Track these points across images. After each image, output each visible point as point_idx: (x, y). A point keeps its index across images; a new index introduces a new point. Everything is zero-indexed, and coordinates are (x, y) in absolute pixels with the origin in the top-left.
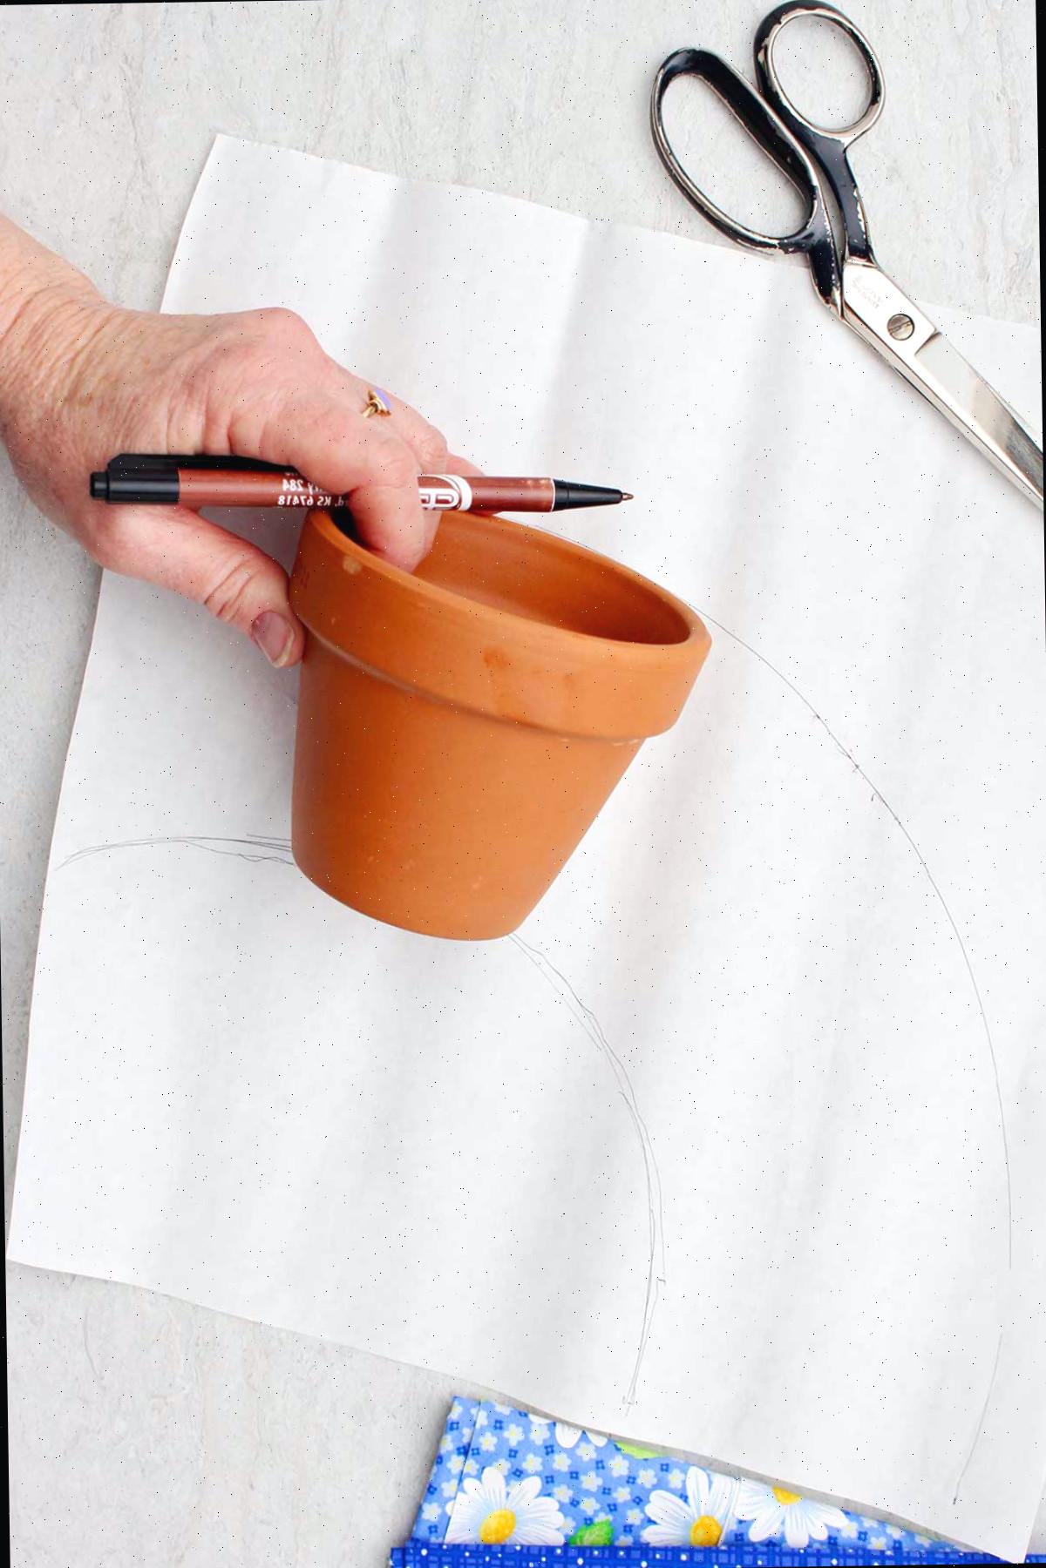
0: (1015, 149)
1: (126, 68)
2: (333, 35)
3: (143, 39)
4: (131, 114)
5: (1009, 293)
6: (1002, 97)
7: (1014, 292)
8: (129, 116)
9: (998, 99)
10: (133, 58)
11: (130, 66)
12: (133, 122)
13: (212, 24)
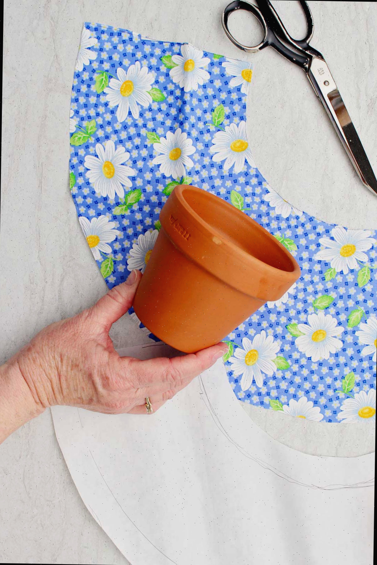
0: (371, 61)
1: (52, 21)
2: (127, 13)
3: (58, 12)
4: (53, 38)
5: (368, 113)
6: (367, 43)
7: (369, 113)
8: (52, 39)
9: (366, 43)
10: (54, 18)
11: (53, 21)
12: (54, 41)
13: (83, 7)
